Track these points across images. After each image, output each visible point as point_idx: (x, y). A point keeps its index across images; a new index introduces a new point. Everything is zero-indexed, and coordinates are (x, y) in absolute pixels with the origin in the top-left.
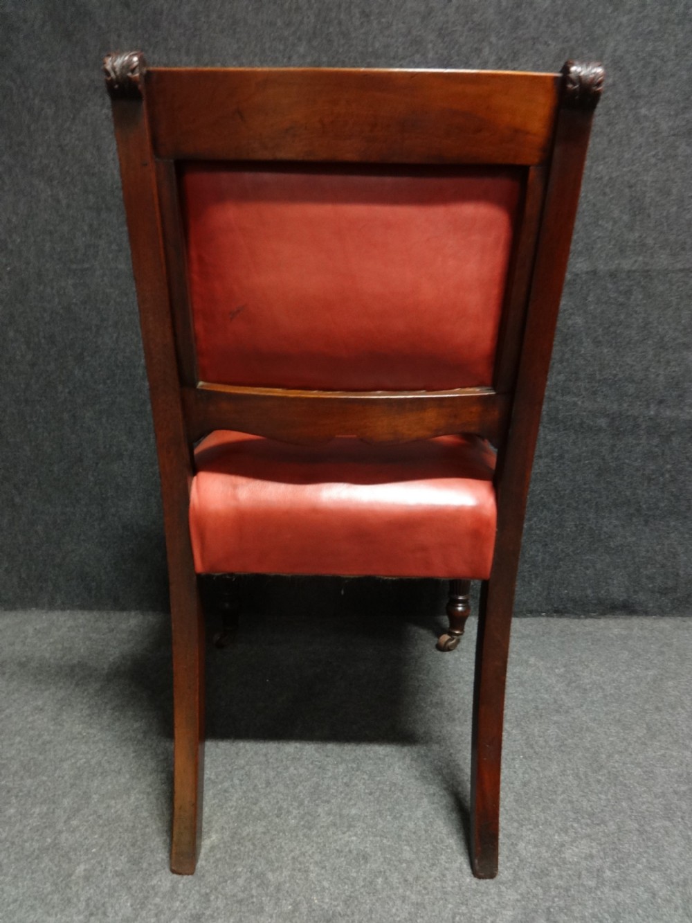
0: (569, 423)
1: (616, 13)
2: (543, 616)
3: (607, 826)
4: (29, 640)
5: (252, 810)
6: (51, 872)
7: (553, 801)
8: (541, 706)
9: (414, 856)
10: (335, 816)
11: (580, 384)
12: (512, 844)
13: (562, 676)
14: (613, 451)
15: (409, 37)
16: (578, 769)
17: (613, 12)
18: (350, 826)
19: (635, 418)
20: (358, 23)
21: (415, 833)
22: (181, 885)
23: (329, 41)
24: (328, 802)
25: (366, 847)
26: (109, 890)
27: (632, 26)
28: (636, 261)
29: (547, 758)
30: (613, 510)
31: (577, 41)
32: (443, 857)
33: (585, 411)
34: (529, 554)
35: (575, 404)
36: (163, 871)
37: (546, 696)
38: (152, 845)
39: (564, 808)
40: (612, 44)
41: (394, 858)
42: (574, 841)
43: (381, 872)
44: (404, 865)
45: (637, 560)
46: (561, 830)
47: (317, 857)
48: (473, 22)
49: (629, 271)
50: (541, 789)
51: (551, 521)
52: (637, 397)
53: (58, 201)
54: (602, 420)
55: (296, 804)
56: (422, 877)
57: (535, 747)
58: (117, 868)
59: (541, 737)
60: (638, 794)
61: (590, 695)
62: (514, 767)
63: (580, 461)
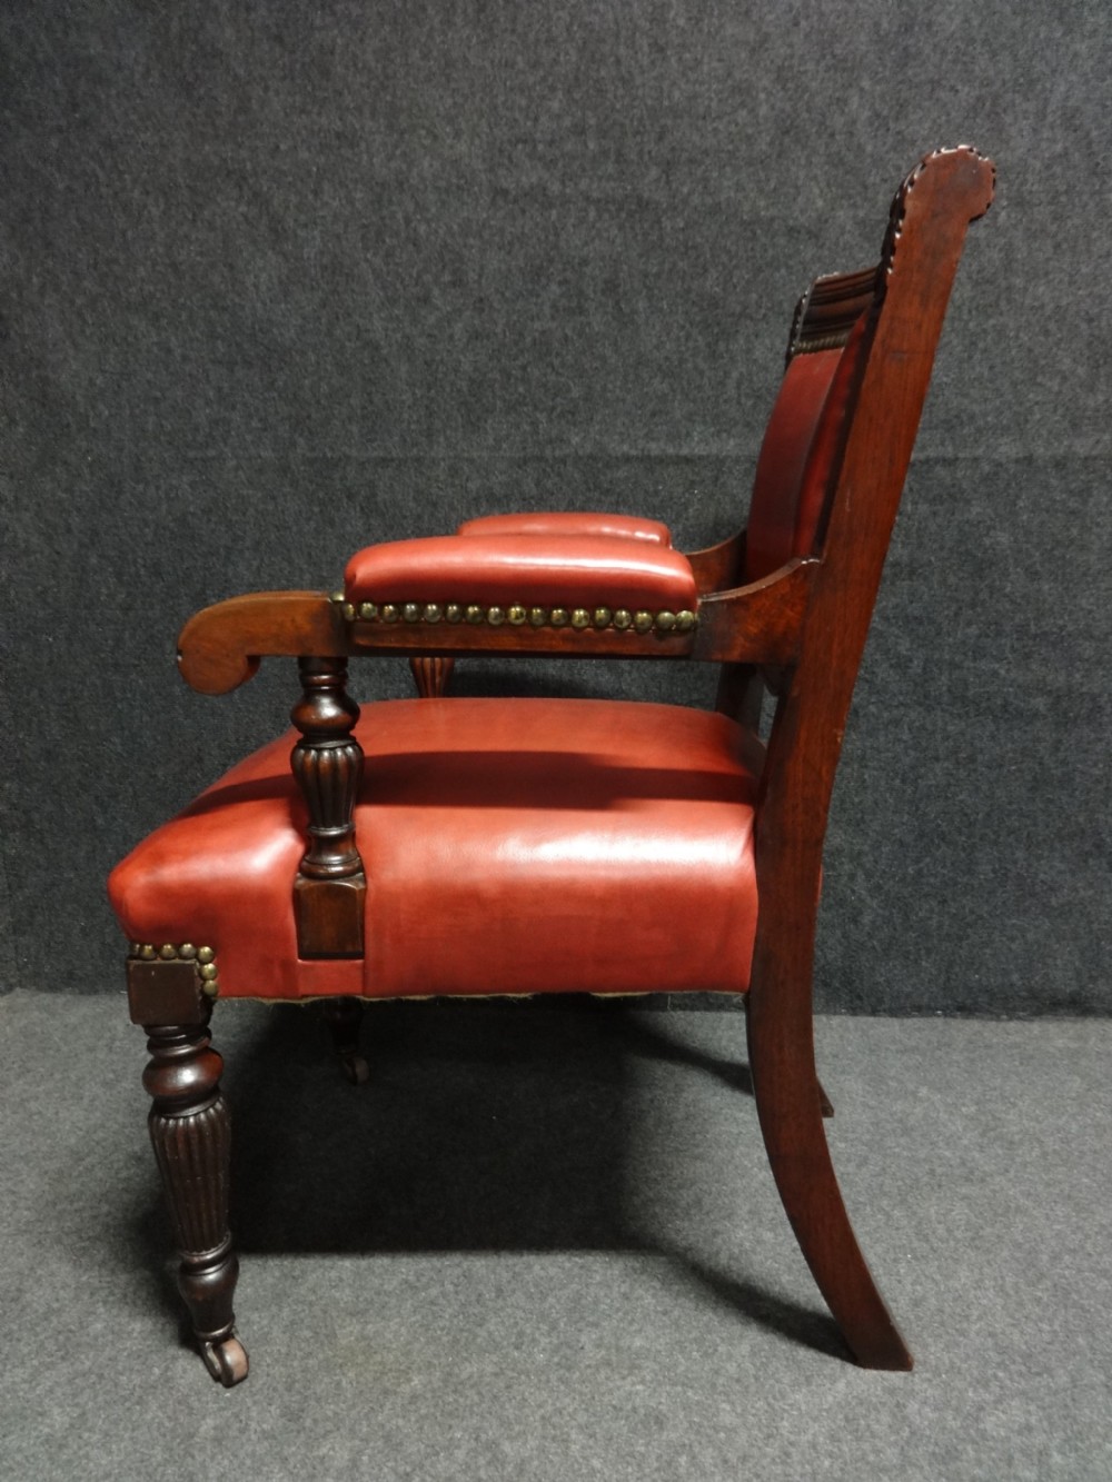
0: (984, 705)
1: (1068, 38)
2: (939, 1016)
3: (1052, 1377)
4: (118, 1043)
5: (476, 1336)
6: (162, 1430)
7: (963, 1333)
8: (939, 1170)
9: (737, 1421)
10: (608, 1349)
11: (1003, 641)
12: (898, 1405)
13: (972, 1119)
14: (1058, 749)
15: (730, 82)
16: (1002, 1277)
17: (1064, 34)
18: (633, 1367)
19: (1094, 698)
20: (646, 62)
21: (738, 1381)
22: (365, 1458)
23: (600, 91)
24: (596, 1325)
25: (660, 1403)
26: (253, 1462)
27: (1096, 56)
28: (1098, 442)
29: (952, 1257)
30: (1058, 845)
31: (1004, 83)
32: (785, 1423)
33: (1011, 686)
34: (917, 915)
35: (995, 673)
36: (335, 1434)
37: (947, 1154)
38: (318, 1391)
39: (982, 1344)
40: (1062, 88)
41: (705, 1423)
42: (999, 1401)
43: (684, 1445)
44: (722, 1435)
45: (1095, 926)
46: (978, 1382)
47: (582, 1418)
48: (834, 56)
49: (1086, 459)
50: (942, 1312)
51: (952, 864)
52: (1099, 662)
53: (169, 351)
54: (1039, 699)
55: (545, 1328)
56: (752, 1457)
57: (933, 1240)
58: (265, 1426)
59: (940, 1223)
60: (1104, 1323)
61: (1020, 1152)
62: (898, 1273)
63: (1001, 766)
